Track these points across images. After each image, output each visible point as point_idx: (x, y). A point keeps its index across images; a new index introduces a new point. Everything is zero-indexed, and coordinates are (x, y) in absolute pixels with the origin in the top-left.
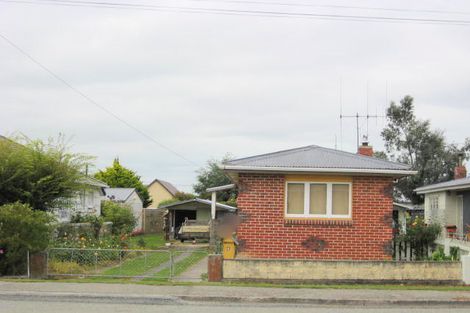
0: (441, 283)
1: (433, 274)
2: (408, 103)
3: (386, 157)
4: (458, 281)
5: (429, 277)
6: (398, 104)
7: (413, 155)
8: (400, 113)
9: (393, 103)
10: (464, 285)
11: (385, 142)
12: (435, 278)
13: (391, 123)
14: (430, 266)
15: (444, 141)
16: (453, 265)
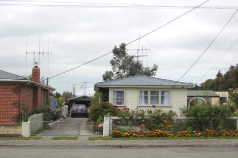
0: (11, 136)
1: (7, 131)
2: (123, 46)
3: (112, 73)
4: (20, 135)
5: (5, 133)
6: (118, 47)
7: (126, 73)
8: (120, 51)
9: (115, 47)
10: (22, 137)
11: (112, 67)
12: (8, 133)
13: (115, 57)
14: (6, 128)
15: (143, 66)
16: (18, 127)
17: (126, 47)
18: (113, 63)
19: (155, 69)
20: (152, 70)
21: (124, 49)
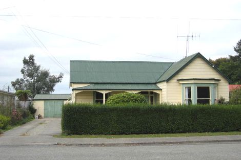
17: (34, 58)
18: (23, 72)
19: (61, 77)
20: (58, 78)
21: (33, 60)
